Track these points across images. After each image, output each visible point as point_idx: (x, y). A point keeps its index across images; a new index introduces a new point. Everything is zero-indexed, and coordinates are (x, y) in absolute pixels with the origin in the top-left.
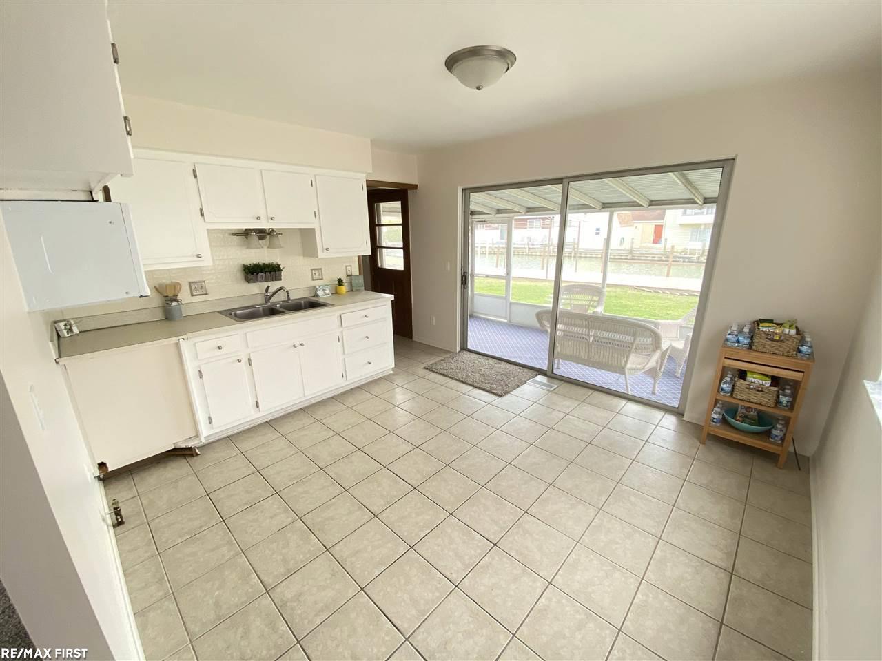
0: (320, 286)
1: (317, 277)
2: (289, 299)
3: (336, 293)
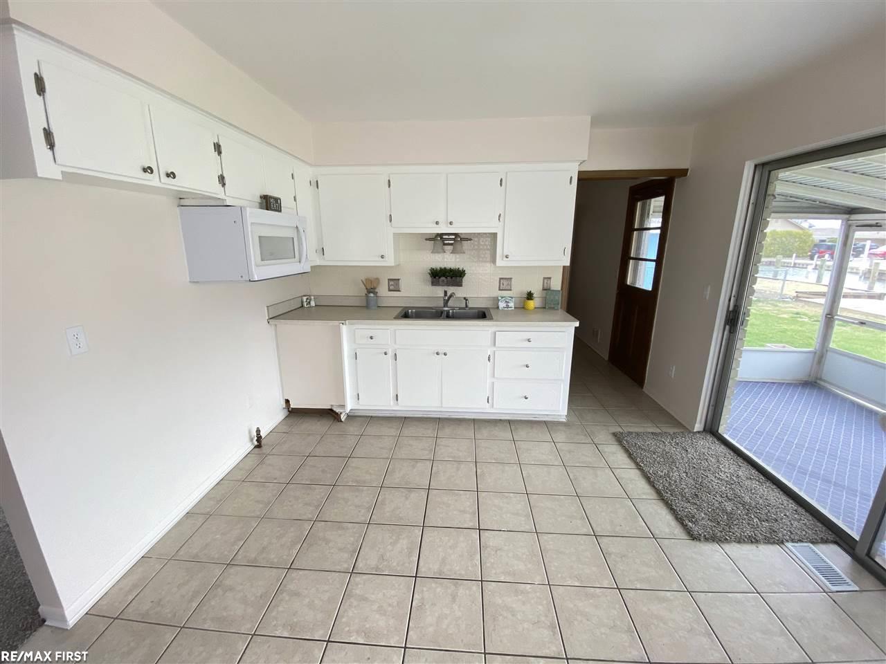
0: (502, 298)
1: (504, 287)
2: (467, 306)
3: (523, 308)
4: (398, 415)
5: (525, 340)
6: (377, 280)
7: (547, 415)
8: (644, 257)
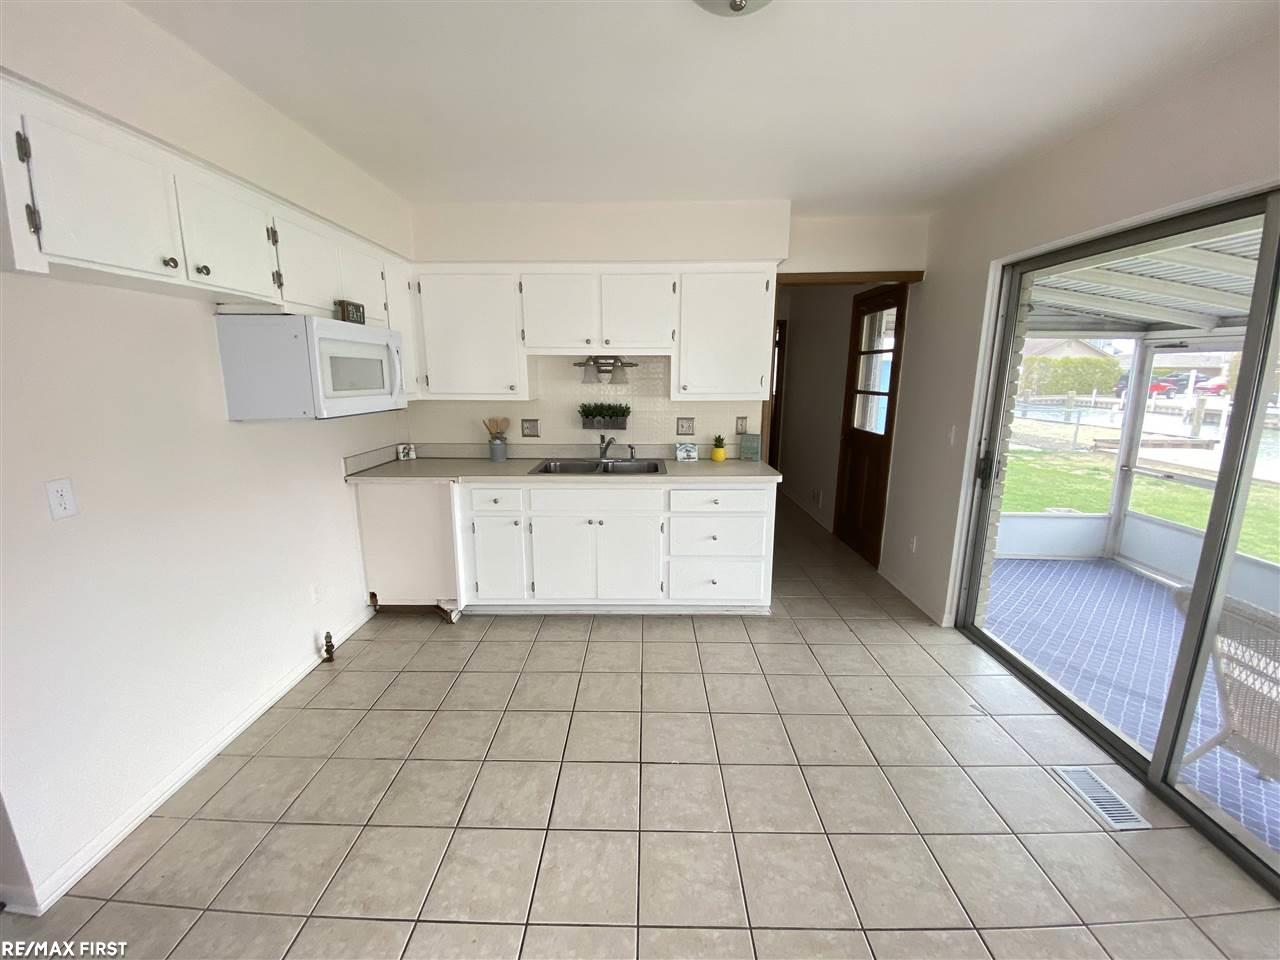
0: (681, 445)
1: (684, 430)
2: (632, 457)
3: (710, 458)
4: (534, 613)
5: (711, 502)
6: (506, 421)
7: (745, 606)
8: (876, 390)
